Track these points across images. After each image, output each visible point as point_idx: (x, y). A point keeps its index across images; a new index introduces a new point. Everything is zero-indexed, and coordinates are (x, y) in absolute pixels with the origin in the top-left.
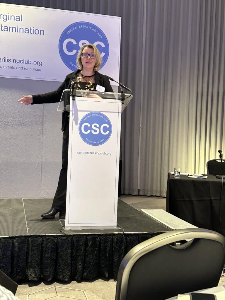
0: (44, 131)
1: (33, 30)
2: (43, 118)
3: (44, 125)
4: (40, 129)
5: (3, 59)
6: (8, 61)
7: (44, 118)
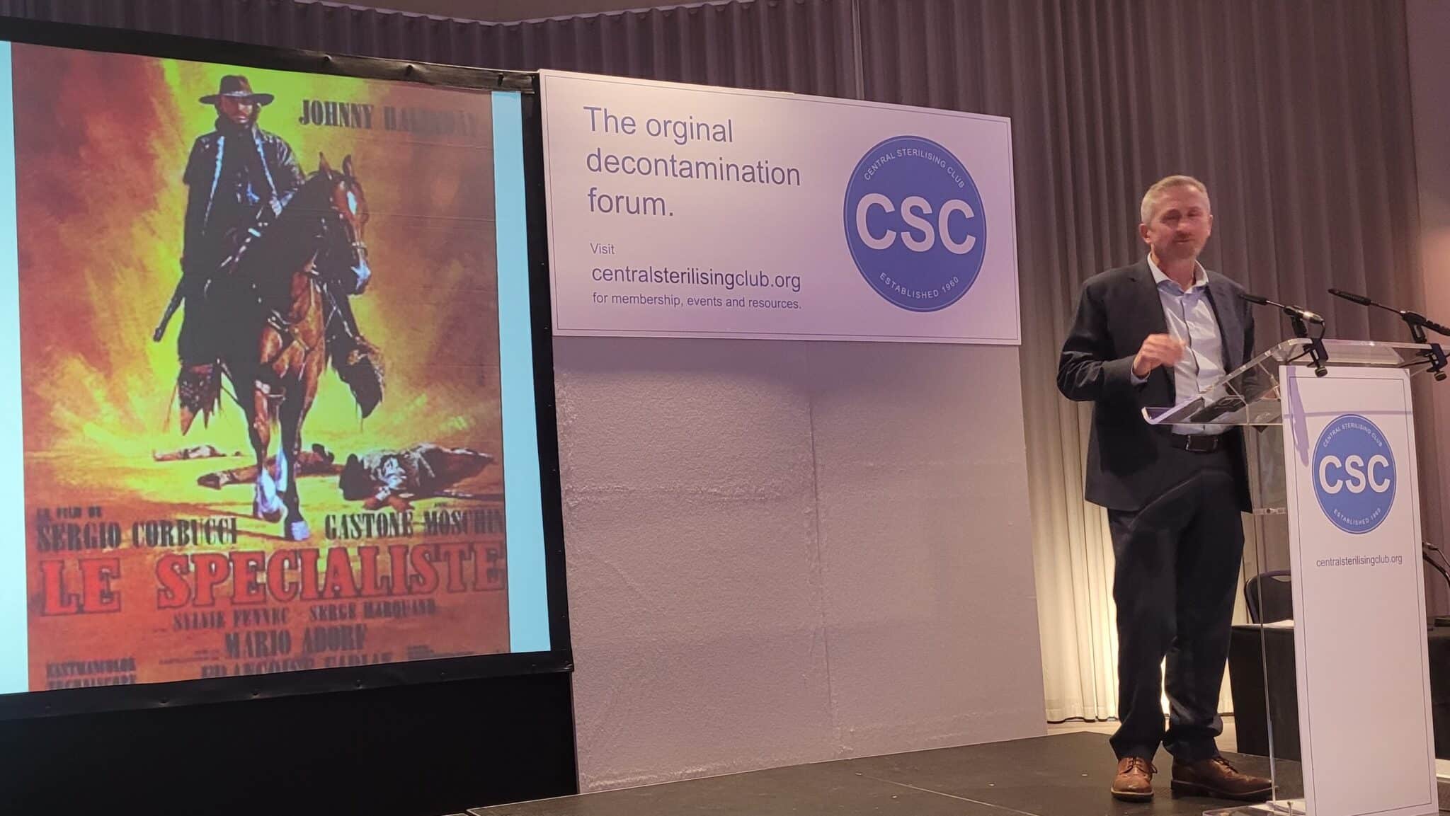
0: (822, 515)
1: (767, 168)
2: (815, 473)
3: (820, 497)
4: (810, 512)
5: (684, 275)
6: (700, 279)
7: (819, 470)
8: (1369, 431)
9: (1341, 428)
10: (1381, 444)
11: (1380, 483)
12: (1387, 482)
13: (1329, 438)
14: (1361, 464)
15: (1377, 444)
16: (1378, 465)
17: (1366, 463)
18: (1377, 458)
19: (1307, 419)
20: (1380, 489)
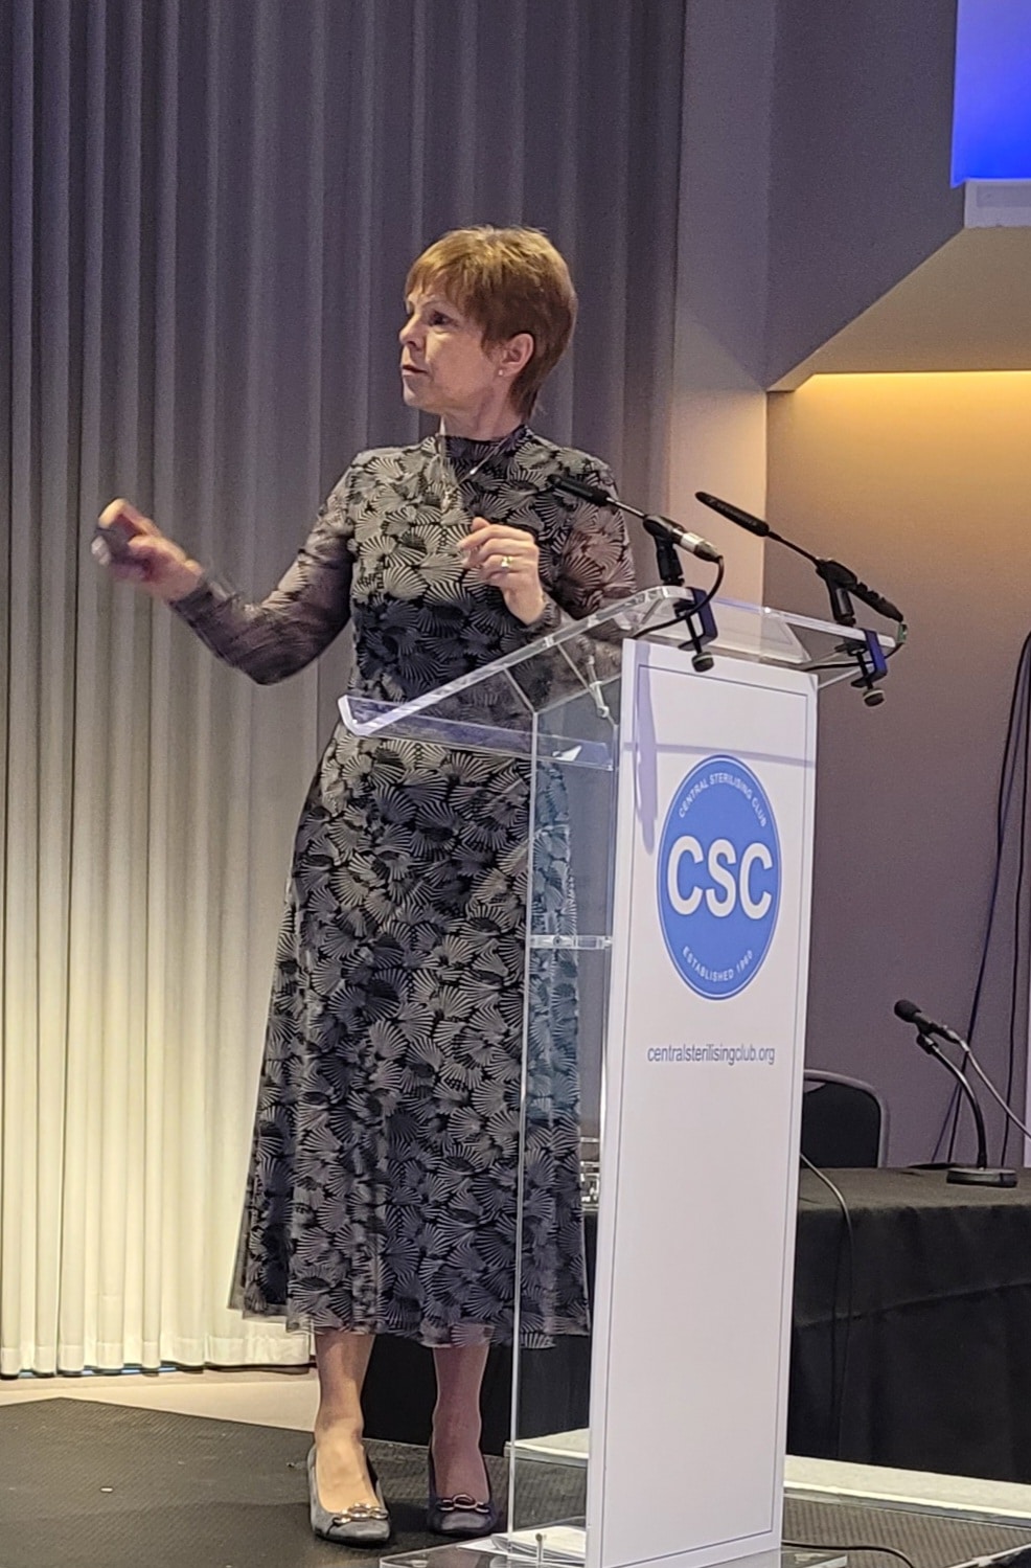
8: (748, 792)
9: (708, 782)
10: (763, 822)
11: (756, 901)
12: (767, 897)
13: (689, 799)
14: (732, 859)
15: (759, 821)
16: (757, 861)
17: (739, 858)
18: (757, 850)
19: (660, 756)
20: (756, 912)
